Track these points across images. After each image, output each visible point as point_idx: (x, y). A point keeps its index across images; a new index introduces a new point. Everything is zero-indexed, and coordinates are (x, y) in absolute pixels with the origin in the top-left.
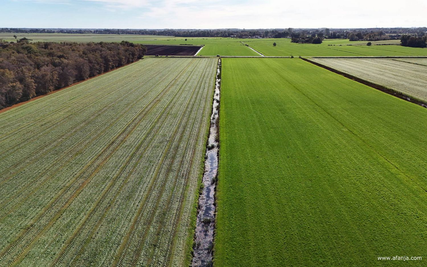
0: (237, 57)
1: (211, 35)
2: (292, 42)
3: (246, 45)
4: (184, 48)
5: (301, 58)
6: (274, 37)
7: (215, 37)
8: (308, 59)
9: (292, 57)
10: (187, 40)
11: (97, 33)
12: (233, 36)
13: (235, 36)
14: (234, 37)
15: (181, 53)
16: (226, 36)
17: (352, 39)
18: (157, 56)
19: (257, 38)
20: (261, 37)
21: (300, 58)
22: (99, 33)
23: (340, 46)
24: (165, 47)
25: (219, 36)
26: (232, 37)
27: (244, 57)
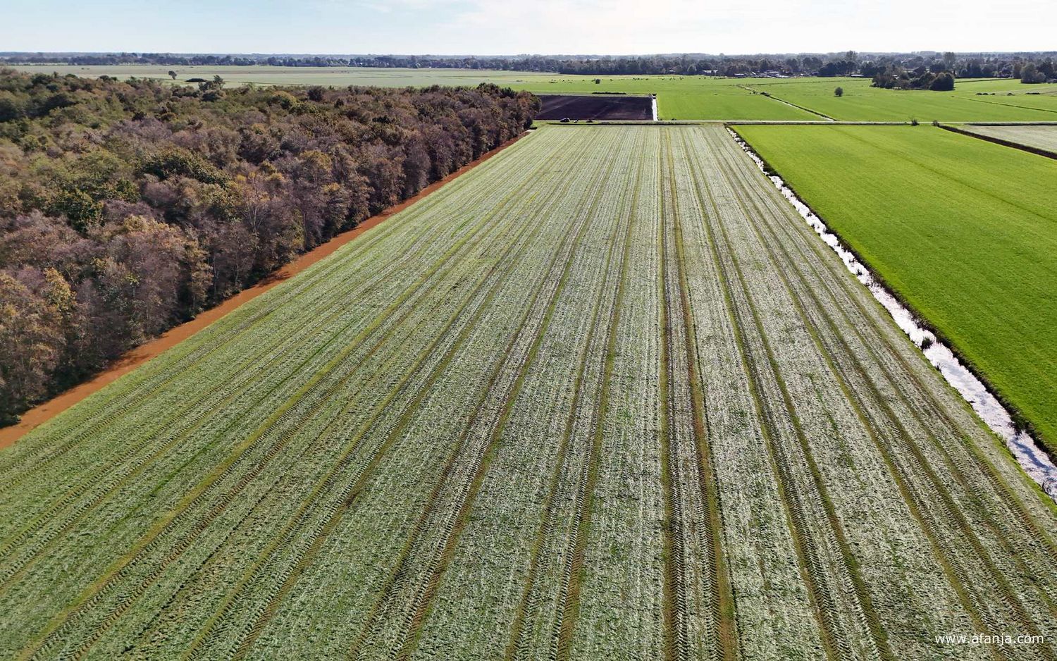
0: (769, 124)
1: (652, 70)
2: (875, 86)
3: (763, 93)
4: (610, 101)
5: (938, 126)
6: (816, 74)
7: (662, 74)
8: (959, 128)
9: (915, 124)
10: (601, 82)
11: (360, 66)
12: (710, 72)
13: (715, 71)
14: (712, 74)
15: (617, 114)
16: (692, 73)
17: (1029, 79)
18: (565, 122)
19: (775, 76)
20: (782, 74)
21: (936, 124)
22: (364, 66)
23: (1011, 96)
24: (561, 99)
25: (672, 73)
26: (707, 74)
27: (787, 124)
